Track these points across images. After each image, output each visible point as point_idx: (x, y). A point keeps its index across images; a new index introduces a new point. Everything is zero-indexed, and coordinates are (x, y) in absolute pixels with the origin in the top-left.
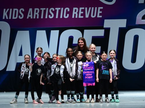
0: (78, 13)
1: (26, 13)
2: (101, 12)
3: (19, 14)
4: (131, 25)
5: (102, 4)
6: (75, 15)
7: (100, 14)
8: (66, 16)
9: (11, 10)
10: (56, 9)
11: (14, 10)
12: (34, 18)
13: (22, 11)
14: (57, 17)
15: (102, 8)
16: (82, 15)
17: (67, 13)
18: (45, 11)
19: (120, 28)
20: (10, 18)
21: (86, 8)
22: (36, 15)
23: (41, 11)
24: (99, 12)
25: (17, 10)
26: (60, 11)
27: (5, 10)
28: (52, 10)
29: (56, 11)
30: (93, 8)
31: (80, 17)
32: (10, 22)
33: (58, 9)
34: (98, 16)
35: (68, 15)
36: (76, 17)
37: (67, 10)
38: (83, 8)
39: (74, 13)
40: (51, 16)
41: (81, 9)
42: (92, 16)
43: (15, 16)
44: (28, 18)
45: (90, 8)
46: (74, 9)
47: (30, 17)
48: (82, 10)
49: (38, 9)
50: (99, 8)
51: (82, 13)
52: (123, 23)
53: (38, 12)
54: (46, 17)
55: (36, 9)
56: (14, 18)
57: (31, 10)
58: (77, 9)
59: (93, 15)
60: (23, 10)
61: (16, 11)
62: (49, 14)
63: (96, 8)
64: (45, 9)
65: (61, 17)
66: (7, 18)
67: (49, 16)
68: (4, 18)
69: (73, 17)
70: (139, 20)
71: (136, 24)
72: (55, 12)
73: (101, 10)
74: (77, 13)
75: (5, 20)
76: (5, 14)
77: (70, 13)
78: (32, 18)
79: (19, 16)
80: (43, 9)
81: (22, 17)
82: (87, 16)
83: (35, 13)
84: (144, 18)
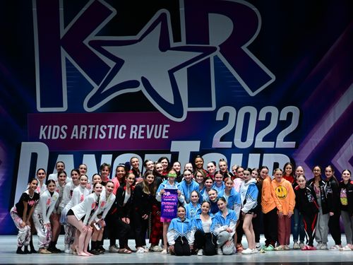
0: (138, 132)
1: (69, 132)
2: (167, 131)
3: (61, 133)
4: (206, 149)
5: (168, 121)
6: (133, 134)
7: (166, 134)
8: (122, 135)
9: (50, 127)
10: (109, 126)
11: (55, 127)
12: (81, 138)
13: (64, 128)
14: (110, 137)
15: (169, 126)
16: (142, 135)
17: (123, 131)
18: (94, 129)
19: (191, 152)
20: (49, 138)
21: (148, 126)
22: (83, 134)
23: (89, 129)
24: (165, 131)
25: (58, 127)
26: (114, 129)
27: (42, 127)
28: (103, 128)
29: (108, 129)
30: (157, 126)
31: (140, 137)
32: (49, 143)
33: (111, 127)
34: (164, 137)
35: (124, 134)
36: (135, 137)
37: (123, 128)
38: (144, 126)
39: (132, 132)
40: (102, 135)
41: (141, 126)
42: (156, 137)
43: (55, 136)
44: (72, 138)
45: (153, 126)
46: (133, 126)
47: (74, 137)
48: (143, 129)
49: (86, 127)
50: (165, 126)
51: (143, 132)
52: (195, 146)
53: (86, 130)
54: (96, 137)
55: (82, 127)
56: (53, 138)
57: (76, 127)
58: (136, 127)
59: (157, 135)
60: (66, 128)
61: (56, 129)
62: (100, 133)
63: (161, 126)
64: (94, 126)
65: (115, 137)
66: (45, 138)
67: (100, 135)
68: (41, 138)
69: (131, 137)
70: (217, 142)
71: (213, 147)
72: (107, 131)
73: (167, 129)
74: (136, 132)
75: (43, 141)
76: (42, 132)
77: (127, 132)
78: (77, 138)
79: (61, 136)
80: (92, 127)
81: (65, 137)
82: (149, 136)
83: (81, 132)
84: (222, 139)
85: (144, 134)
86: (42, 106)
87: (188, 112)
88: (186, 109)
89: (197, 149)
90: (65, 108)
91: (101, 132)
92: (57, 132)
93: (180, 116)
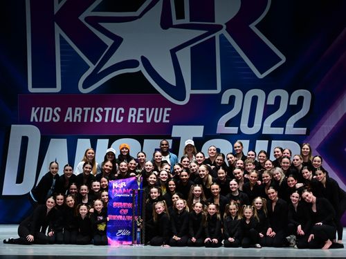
0: (136, 116)
1: (63, 114)
2: (168, 115)
3: (54, 115)
4: (210, 134)
5: (169, 104)
6: (132, 118)
7: (167, 118)
8: (119, 119)
9: (42, 109)
10: (105, 109)
11: (47, 109)
12: (75, 121)
13: (57, 111)
14: (106, 121)
15: (170, 109)
16: (141, 118)
17: (121, 114)
18: (90, 112)
19: (194, 138)
20: (41, 120)
21: (148, 109)
22: (77, 118)
23: (84, 112)
24: (166, 115)
25: (51, 109)
26: (111, 112)
27: (33, 109)
28: (99, 111)
29: (105, 111)
30: (157, 109)
31: (138, 121)
33: (108, 109)
34: (164, 121)
35: (122, 118)
36: (134, 121)
37: (121, 111)
38: (144, 109)
39: (130, 115)
40: (98, 119)
41: (140, 109)
42: (156, 121)
43: (48, 118)
44: (65, 121)
45: (153, 109)
46: (131, 109)
47: (68, 120)
48: (142, 112)
49: (80, 109)
50: (166, 109)
51: (142, 115)
52: (198, 131)
53: (80, 113)
54: (91, 121)
55: (77, 109)
56: (46, 120)
57: (70, 110)
58: (135, 110)
59: (158, 119)
60: (60, 110)
61: (49, 111)
62: (95, 115)
63: (161, 109)
64: (90, 109)
65: (112, 121)
66: (36, 120)
67: (96, 119)
68: (32, 120)
69: (129, 121)
70: (221, 127)
71: (217, 133)
72: (103, 114)
73: (168, 112)
74: (134, 115)
75: (34, 123)
76: (34, 114)
77: (125, 115)
78: (71, 121)
79: (54, 118)
80: (87, 109)
81: (58, 120)
82: (149, 120)
83: (76, 115)
84: (228, 124)
85: (144, 118)
86: (34, 86)
87: (191, 95)
88: (189, 91)
89: (200, 135)
90: (58, 89)
91: (97, 116)
92: (50, 114)
93: (183, 99)
